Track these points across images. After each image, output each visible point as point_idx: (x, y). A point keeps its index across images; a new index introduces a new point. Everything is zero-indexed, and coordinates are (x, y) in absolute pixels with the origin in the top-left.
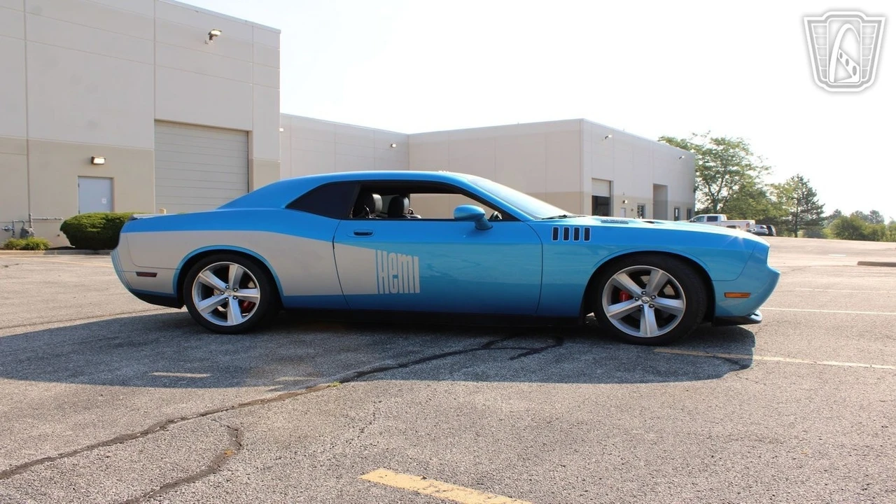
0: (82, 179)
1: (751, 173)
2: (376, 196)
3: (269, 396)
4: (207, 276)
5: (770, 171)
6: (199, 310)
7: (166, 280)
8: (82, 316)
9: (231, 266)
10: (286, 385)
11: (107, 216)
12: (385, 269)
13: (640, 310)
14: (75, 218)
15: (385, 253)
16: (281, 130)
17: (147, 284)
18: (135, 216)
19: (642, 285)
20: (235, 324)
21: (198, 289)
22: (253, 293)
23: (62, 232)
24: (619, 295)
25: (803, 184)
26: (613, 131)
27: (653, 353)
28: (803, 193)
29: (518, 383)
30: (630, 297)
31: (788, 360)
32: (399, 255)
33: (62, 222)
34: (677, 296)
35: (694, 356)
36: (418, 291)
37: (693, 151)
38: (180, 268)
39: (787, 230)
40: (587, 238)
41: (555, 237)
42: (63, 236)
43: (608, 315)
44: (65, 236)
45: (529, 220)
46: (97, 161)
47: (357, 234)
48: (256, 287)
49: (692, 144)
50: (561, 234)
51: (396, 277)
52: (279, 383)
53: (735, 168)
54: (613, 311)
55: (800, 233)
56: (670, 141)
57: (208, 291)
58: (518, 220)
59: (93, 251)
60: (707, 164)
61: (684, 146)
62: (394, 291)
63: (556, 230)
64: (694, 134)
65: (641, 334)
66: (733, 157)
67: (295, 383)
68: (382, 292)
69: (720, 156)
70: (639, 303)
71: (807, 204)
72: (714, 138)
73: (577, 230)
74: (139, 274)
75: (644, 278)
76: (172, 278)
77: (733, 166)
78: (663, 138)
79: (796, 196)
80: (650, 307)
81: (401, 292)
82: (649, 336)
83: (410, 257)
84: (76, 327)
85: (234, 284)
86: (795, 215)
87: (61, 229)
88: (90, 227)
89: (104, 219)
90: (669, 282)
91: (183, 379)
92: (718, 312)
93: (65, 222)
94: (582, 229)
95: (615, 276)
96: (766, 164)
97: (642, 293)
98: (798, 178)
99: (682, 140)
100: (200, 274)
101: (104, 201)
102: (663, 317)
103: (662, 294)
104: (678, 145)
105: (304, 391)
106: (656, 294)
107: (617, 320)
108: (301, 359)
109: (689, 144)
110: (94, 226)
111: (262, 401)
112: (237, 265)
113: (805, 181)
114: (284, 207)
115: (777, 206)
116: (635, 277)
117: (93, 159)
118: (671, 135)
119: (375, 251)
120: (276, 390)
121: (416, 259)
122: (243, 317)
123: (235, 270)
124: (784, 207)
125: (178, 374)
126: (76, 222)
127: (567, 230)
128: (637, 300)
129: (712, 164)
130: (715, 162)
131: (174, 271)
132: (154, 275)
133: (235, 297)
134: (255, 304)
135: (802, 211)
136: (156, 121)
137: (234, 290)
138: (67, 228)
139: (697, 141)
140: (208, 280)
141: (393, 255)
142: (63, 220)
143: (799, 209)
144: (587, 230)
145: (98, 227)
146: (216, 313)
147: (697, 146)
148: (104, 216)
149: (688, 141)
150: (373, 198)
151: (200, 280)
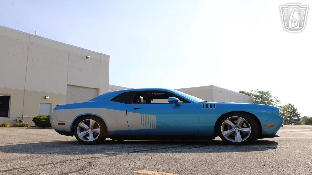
0: (41, 104)
1: (272, 103)
2: (141, 97)
3: (102, 156)
4: (82, 124)
5: (279, 102)
6: (79, 136)
7: (68, 126)
8: (38, 141)
9: (91, 121)
10: (109, 154)
11: (49, 116)
12: (144, 121)
13: (235, 133)
14: (38, 116)
15: (144, 115)
16: (109, 90)
17: (61, 127)
18: (59, 104)
19: (235, 124)
20: (91, 141)
21: (79, 129)
22: (98, 130)
23: (33, 121)
24: (227, 127)
25: (292, 106)
26: (223, 89)
27: (241, 147)
28: (292, 110)
29: (192, 153)
30: (231, 128)
31: (290, 147)
32: (149, 115)
33: (33, 118)
34: (248, 127)
35: (256, 147)
36: (156, 128)
37: (251, 96)
38: (73, 121)
39: (288, 123)
40: (214, 107)
41: (203, 107)
42: (33, 123)
43: (223, 135)
44: (34, 122)
45: (194, 102)
46: (47, 98)
47: (134, 108)
48: (99, 128)
49: (251, 93)
50: (205, 106)
51: (148, 123)
52: (106, 153)
53: (267, 101)
54: (225, 133)
55: (293, 123)
56: (243, 92)
57: (82, 130)
58: (190, 102)
59: (43, 128)
60: (257, 100)
61: (248, 94)
62: (147, 128)
63: (203, 105)
64: (251, 90)
65: (236, 141)
66: (266, 97)
67: (112, 154)
68: (143, 129)
69: (261, 98)
70: (234, 130)
71: (294, 113)
72: (259, 91)
73: (211, 105)
74: (59, 124)
75: (235, 121)
76: (70, 125)
77: (266, 101)
78: (241, 92)
79: (289, 111)
80: (238, 131)
81: (150, 128)
82: (239, 141)
83: (153, 116)
84: (36, 143)
85: (91, 127)
86: (290, 117)
87: (33, 120)
88: (43, 119)
89: (48, 117)
90: (244, 122)
91: (72, 153)
92: (263, 133)
93: (34, 118)
94: (213, 105)
95: (225, 121)
96: (278, 100)
97: (235, 126)
98: (289, 104)
99: (248, 92)
100: (80, 124)
101: (48, 111)
102: (243, 135)
103: (242, 127)
104: (246, 94)
105: (115, 155)
106: (240, 127)
107: (227, 137)
108: (114, 149)
109: (250, 94)
110: (44, 119)
111: (99, 157)
112: (93, 120)
113: (292, 105)
114: (110, 100)
115: (283, 114)
116: (232, 120)
117: (45, 97)
118: (243, 91)
119: (141, 114)
120: (105, 155)
121: (155, 116)
122: (94, 139)
123: (92, 122)
124: (286, 115)
125: (70, 152)
126: (38, 118)
127: (207, 105)
128: (233, 129)
129: (258, 100)
130: (259, 99)
131: (71, 122)
132: (64, 124)
133: (92, 132)
134: (98, 134)
135: (292, 116)
136: (67, 85)
137: (91, 129)
138: (35, 120)
139: (253, 93)
140: (82, 125)
141: (147, 115)
142: (34, 117)
143: (291, 115)
144: (214, 105)
145: (45, 120)
146: (85, 137)
147: (253, 94)
148: (48, 116)
149: (250, 92)
150: (140, 98)
151: (80, 126)
